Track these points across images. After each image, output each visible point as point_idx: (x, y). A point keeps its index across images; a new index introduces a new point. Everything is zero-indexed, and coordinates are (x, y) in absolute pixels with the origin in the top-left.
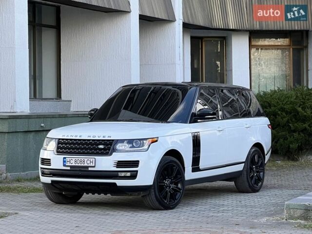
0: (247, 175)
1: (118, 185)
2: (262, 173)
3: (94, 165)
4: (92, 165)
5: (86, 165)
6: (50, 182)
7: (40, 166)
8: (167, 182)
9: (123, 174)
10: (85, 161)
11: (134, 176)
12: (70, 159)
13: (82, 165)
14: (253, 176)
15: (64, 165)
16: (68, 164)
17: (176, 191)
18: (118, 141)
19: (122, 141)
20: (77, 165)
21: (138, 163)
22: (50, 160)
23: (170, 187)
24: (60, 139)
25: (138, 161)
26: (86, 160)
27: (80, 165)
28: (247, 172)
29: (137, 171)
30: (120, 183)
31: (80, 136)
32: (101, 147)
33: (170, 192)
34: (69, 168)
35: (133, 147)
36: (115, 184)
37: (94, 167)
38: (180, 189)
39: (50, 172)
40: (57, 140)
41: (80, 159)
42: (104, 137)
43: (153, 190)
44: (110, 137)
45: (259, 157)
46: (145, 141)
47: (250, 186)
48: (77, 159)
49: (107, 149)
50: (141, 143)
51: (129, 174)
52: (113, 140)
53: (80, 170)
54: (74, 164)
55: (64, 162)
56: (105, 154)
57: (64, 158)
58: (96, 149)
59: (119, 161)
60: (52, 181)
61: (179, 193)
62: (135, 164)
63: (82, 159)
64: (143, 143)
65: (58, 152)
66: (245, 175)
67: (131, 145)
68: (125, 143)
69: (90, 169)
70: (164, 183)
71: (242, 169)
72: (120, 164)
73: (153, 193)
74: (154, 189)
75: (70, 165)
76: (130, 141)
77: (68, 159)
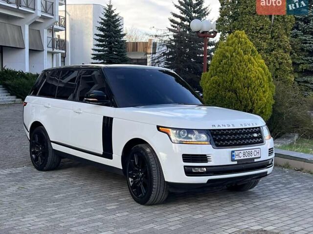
4: (258, 156)
5: (253, 156)
6: (206, 182)
12: (239, 152)
13: (250, 157)
15: (233, 160)
16: (237, 159)
18: (263, 128)
20: (245, 158)
22: (205, 155)
25: (272, 148)
26: (253, 151)
31: (233, 125)
32: (255, 135)
34: (236, 163)
39: (207, 170)
41: (248, 151)
48: (245, 151)
49: (259, 137)
54: (242, 158)
55: (232, 156)
57: (233, 152)
58: (252, 139)
59: (269, 149)
65: (216, 145)
69: (256, 160)
72: (270, 152)
75: (239, 158)
77: (236, 153)
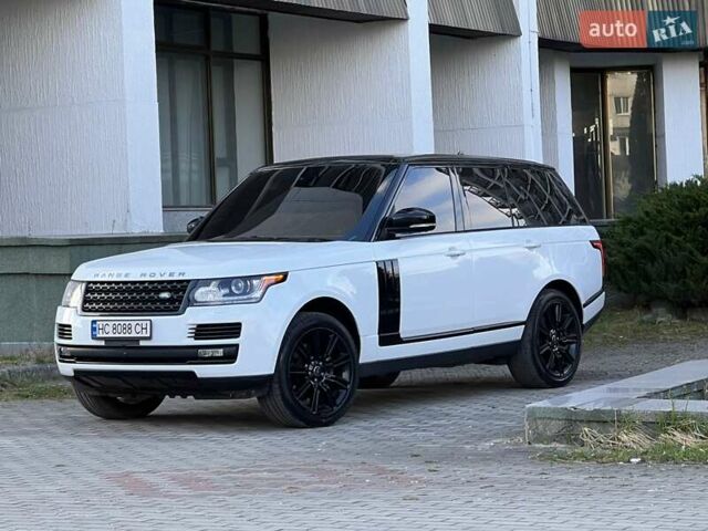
0: (532, 349)
1: (199, 376)
2: (573, 346)
3: (148, 335)
4: (144, 335)
5: (134, 335)
6: (72, 374)
7: (57, 340)
8: (313, 368)
9: (209, 353)
10: (132, 326)
11: (230, 356)
12: (105, 323)
13: (127, 335)
14: (548, 353)
15: (94, 337)
16: (100, 335)
17: (336, 386)
18: (198, 283)
19: (207, 282)
20: (117, 335)
21: (240, 329)
22: (70, 326)
23: (320, 378)
24: (89, 282)
25: (240, 324)
26: (133, 324)
27: (122, 335)
28: (532, 345)
29: (237, 346)
30: (203, 371)
31: (126, 275)
32: (165, 295)
33: (319, 388)
34: (103, 343)
35: (231, 294)
36: (192, 374)
37: (150, 338)
38: (346, 383)
39: (71, 352)
40: (84, 285)
41: (122, 323)
42: (171, 275)
43: (277, 386)
44: (183, 274)
45: (565, 310)
46: (255, 282)
47: (540, 374)
48: (117, 323)
49: (177, 300)
50: (246, 286)
51: (220, 352)
52: (188, 281)
53: (123, 347)
54: (111, 335)
55: (93, 329)
56: (171, 310)
57: (94, 322)
58: (154, 301)
59: (199, 326)
60: (75, 371)
61: (344, 392)
62: (234, 329)
63: (127, 323)
64: (252, 285)
65: (84, 309)
66: (529, 351)
67: (227, 291)
68: (213, 287)
69: (142, 343)
70: (304, 369)
71: (520, 338)
72: (202, 331)
73: (278, 392)
74: (280, 382)
75: (105, 335)
76: (225, 282)
77: (100, 324)
